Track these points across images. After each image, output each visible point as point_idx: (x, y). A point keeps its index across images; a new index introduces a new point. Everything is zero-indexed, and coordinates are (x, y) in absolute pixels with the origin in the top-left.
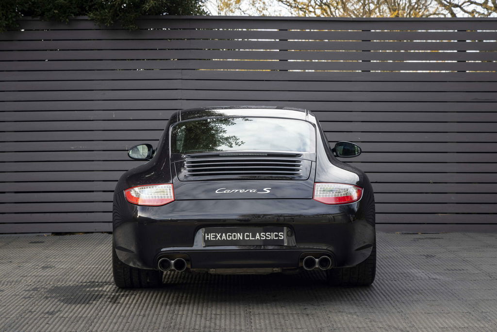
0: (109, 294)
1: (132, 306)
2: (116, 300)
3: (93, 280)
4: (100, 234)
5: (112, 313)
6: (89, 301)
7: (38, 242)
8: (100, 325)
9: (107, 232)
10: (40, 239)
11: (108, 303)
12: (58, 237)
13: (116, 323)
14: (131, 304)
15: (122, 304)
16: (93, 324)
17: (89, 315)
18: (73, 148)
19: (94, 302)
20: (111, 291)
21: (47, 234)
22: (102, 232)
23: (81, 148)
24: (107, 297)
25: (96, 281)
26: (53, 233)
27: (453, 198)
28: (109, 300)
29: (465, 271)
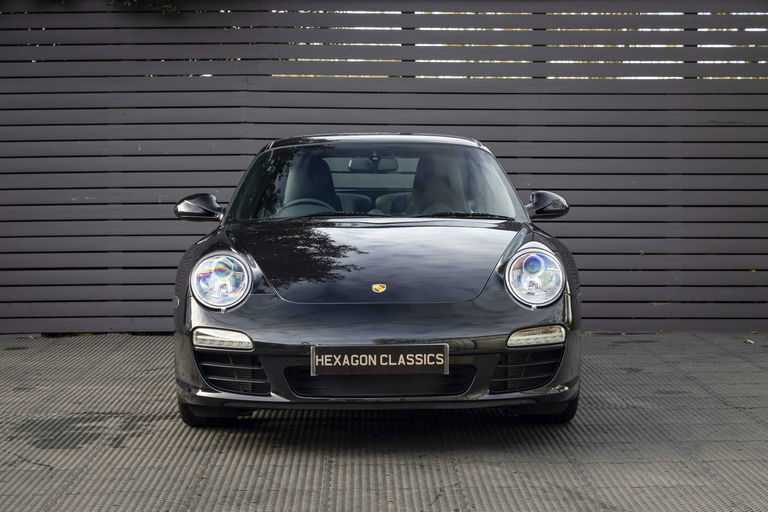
0: (111, 432)
1: (144, 452)
2: (120, 443)
3: (91, 410)
4: (117, 335)
5: (110, 464)
6: (77, 443)
7: (18, 348)
8: (86, 483)
9: (129, 333)
10: (23, 344)
11: (107, 446)
12: (51, 340)
13: (112, 481)
14: (143, 449)
15: (129, 448)
16: (75, 482)
17: (72, 467)
18: (74, 200)
19: (85, 446)
20: (116, 427)
21: (35, 335)
22: (121, 333)
23: (87, 199)
24: (107, 437)
25: (96, 410)
26: (43, 334)
27: (678, 277)
28: (110, 442)
29: (686, 395)
